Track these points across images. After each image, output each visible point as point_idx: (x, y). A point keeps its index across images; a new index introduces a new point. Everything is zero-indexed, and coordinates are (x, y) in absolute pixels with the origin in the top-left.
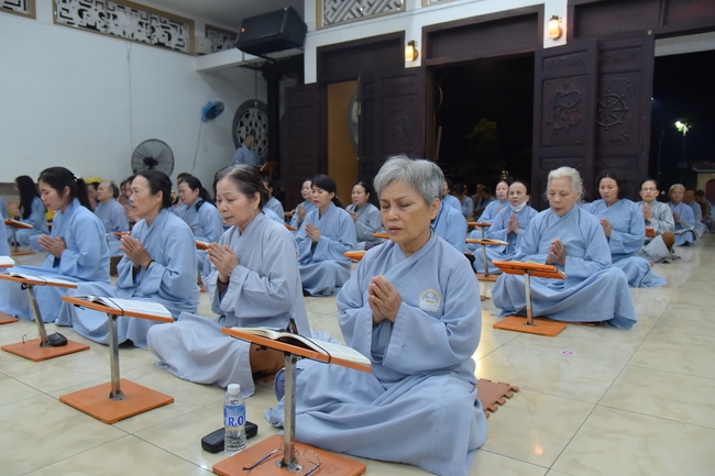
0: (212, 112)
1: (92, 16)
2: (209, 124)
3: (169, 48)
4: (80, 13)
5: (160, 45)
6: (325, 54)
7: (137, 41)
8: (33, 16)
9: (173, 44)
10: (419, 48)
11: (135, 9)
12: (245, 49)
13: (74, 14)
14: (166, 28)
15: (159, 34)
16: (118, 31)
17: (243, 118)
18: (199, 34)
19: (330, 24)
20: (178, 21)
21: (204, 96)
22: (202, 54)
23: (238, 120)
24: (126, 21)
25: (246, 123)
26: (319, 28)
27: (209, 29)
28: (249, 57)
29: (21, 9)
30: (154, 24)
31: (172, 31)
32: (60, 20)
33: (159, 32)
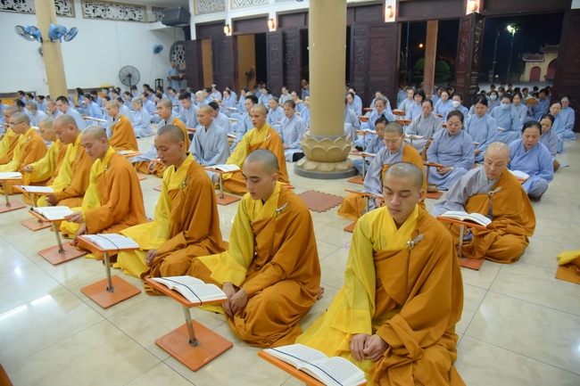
0: (158, 50)
1: (99, 11)
2: (157, 55)
3: (135, 21)
4: (94, 11)
5: (131, 20)
6: (199, 27)
7: (120, 20)
8: (74, 16)
9: (137, 18)
10: (230, 27)
11: (117, 5)
12: (164, 23)
13: (91, 12)
14: (133, 11)
15: (130, 15)
16: (111, 17)
17: (175, 50)
18: (149, 12)
19: (200, 13)
20: (138, 7)
21: (154, 42)
22: (151, 22)
23: (172, 52)
24: (114, 11)
25: (177, 53)
26: (195, 15)
27: (154, 9)
28: (165, 26)
29: (69, 14)
30: (127, 10)
31: (136, 12)
32: (86, 16)
33: (130, 13)
